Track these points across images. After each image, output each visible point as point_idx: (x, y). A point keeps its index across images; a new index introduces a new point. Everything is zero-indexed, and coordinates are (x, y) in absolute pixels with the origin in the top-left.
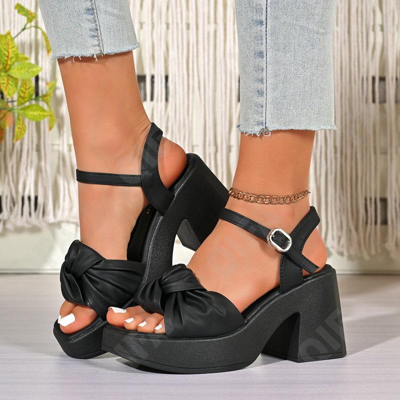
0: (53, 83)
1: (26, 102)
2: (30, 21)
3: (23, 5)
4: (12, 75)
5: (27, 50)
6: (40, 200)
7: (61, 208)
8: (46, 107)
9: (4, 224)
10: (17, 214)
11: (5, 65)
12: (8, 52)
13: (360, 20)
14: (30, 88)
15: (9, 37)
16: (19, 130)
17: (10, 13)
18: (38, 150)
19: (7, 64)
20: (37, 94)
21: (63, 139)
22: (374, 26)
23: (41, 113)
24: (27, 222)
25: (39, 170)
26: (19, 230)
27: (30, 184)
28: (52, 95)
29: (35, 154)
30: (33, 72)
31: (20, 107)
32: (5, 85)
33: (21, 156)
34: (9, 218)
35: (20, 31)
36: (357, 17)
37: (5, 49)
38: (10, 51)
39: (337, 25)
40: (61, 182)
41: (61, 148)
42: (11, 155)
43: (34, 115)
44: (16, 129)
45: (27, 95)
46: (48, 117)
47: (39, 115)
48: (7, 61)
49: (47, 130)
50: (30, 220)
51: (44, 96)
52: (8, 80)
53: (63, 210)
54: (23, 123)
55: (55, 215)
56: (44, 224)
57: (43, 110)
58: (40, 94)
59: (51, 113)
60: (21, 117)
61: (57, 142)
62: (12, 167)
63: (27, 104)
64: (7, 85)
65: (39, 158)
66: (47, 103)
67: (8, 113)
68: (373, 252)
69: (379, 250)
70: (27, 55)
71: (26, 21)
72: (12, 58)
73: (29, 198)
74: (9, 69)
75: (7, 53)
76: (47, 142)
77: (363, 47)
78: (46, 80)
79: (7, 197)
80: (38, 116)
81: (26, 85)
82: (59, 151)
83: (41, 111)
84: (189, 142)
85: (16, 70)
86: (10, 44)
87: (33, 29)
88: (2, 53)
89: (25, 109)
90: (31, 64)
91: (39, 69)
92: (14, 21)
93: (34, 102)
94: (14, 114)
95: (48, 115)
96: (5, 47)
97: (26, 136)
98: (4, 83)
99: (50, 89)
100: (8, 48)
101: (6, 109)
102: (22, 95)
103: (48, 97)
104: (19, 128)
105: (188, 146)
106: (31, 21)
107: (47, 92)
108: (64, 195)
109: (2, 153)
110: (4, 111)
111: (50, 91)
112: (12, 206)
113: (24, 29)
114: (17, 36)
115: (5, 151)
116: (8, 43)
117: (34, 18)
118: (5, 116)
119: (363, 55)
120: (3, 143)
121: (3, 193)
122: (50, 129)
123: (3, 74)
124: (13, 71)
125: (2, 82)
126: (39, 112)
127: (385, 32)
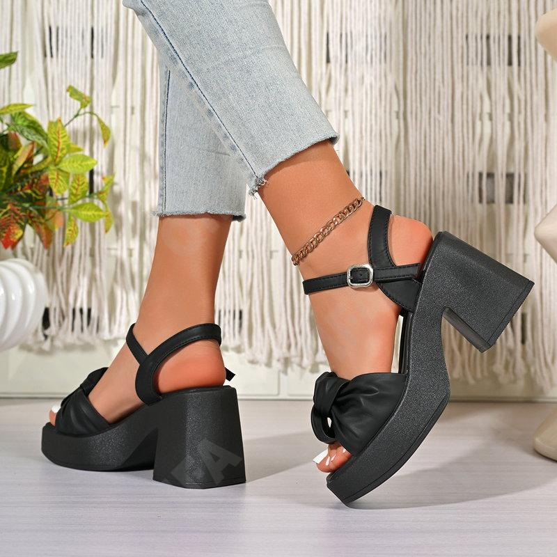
0: (111, 177)
1: (78, 200)
2: (83, 106)
3: (76, 87)
4: (62, 168)
5: (80, 139)
6: (94, 313)
7: (117, 322)
8: (101, 206)
9: (52, 341)
10: (67, 328)
11: (55, 157)
12: (59, 142)
13: (465, 107)
14: (83, 183)
15: (59, 125)
16: (71, 232)
17: (60, 96)
18: (92, 255)
19: (57, 157)
20: (91, 190)
21: (122, 243)
22: (481, 115)
23: (96, 213)
24: (78, 338)
25: (93, 279)
26: (68, 348)
27: (83, 293)
28: (108, 191)
29: (88, 259)
30: (88, 165)
31: (71, 206)
32: (54, 181)
33: (72, 262)
34: (57, 334)
35: (72, 117)
36: (462, 104)
37: (55, 139)
38: (61, 141)
39: (439, 112)
40: (119, 292)
41: (119, 253)
42: (61, 261)
43: (87, 215)
44: (67, 232)
45: (79, 192)
46: (104, 218)
47: (93, 215)
48: (57, 153)
49: (103, 231)
50: (81, 336)
51: (100, 193)
52: (58, 174)
53: (119, 326)
54: (75, 225)
55: (110, 331)
56: (98, 341)
57: (98, 209)
58: (95, 191)
59: (108, 213)
60: (72, 218)
61: (114, 246)
62: (62, 275)
63: (80, 202)
64: (57, 181)
65: (94, 265)
66: (103, 202)
67: (58, 213)
68: (479, 375)
69: (486, 374)
70: (80, 145)
71: (79, 107)
72: (63, 149)
73: (81, 311)
74: (60, 161)
75: (57, 144)
76: (102, 245)
77: (468, 138)
78: (102, 174)
79: (55, 309)
80: (93, 217)
81: (78, 180)
82: (116, 257)
83: (95, 211)
84: (267, 247)
85: (67, 164)
86: (60, 132)
87: (88, 115)
88: (52, 143)
89: (76, 208)
90: (85, 156)
91: (95, 162)
92: (66, 105)
93: (87, 200)
94: (64, 213)
95: (103, 215)
96: (54, 136)
97: (78, 239)
98: (53, 179)
99: (107, 185)
100: (59, 138)
101: (55, 208)
102: (74, 191)
103: (104, 194)
104: (70, 230)
105: (266, 251)
106: (85, 106)
107: (103, 188)
108: (122, 308)
109: (51, 258)
110: (53, 211)
111: (107, 187)
112: (61, 320)
113: (76, 116)
114: (69, 123)
115: (54, 257)
116: (58, 132)
117: (88, 102)
118: (53, 215)
119: (469, 148)
120: (51, 246)
121: (51, 305)
122: (106, 231)
123: (52, 167)
124: (64, 164)
125: (50, 177)
126: (93, 212)
127: (494, 122)
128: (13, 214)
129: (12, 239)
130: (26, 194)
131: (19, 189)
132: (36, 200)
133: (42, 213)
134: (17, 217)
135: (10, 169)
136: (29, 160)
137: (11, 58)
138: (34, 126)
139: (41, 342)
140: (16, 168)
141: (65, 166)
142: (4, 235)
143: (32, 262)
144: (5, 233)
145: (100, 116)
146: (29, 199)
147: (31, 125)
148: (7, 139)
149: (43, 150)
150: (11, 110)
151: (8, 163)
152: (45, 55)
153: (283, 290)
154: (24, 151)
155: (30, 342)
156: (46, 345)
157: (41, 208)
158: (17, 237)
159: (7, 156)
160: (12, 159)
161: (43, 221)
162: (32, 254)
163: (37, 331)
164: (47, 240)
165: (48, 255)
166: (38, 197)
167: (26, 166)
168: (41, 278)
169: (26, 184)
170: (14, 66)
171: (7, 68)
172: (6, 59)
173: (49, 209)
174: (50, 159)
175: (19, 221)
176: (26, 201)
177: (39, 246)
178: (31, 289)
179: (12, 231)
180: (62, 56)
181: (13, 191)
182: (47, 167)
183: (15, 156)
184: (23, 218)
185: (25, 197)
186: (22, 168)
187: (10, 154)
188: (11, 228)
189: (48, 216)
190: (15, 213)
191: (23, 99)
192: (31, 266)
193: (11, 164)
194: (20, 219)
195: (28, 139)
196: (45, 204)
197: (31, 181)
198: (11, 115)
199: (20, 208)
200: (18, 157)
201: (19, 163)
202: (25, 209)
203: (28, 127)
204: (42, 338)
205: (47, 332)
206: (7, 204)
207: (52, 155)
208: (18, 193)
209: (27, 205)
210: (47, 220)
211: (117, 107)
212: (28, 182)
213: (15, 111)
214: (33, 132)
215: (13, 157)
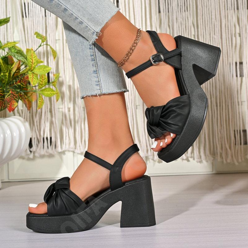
0: (58, 74)
1: (43, 87)
2: (43, 41)
3: (39, 32)
4: (35, 72)
5: (42, 56)
6: (53, 139)
7: (65, 143)
8: (54, 88)
9: (34, 153)
10: (41, 146)
11: (31, 67)
12: (32, 60)
13: (227, 31)
14: (45, 79)
15: (32, 51)
16: (40, 103)
18: (51, 112)
20: (49, 81)
21: (65, 105)
22: (235, 34)
23: (52, 93)
24: (46, 152)
25: (52, 123)
26: (42, 156)
28: (57, 81)
29: (49, 114)
30: (47, 70)
31: (39, 90)
32: (32, 79)
33: (41, 115)
34: (36, 150)
35: (38, 47)
36: (226, 29)
37: (30, 58)
38: (33, 59)
39: (214, 34)
40: (64, 129)
41: (63, 110)
42: (36, 115)
43: (48, 94)
44: (38, 102)
45: (43, 83)
46: (56, 94)
47: (51, 93)
48: (32, 65)
49: (55, 100)
50: (48, 151)
51: (53, 82)
52: (33, 75)
53: (66, 145)
54: (42, 99)
55: (61, 148)
56: (56, 153)
57: (53, 90)
58: (51, 81)
59: (57, 92)
60: (41, 96)
61: (61, 107)
62: (37, 122)
65: (52, 116)
66: (55, 87)
67: (34, 93)
68: (240, 160)
69: (243, 160)
70: (42, 60)
71: (41, 42)
72: (34, 63)
73: (47, 138)
74: (33, 70)
76: (55, 107)
77: (229, 46)
78: (53, 73)
79: (34, 138)
80: (50, 94)
81: (43, 77)
82: (62, 112)
83: (51, 92)
84: (134, 103)
85: (37, 70)
86: (33, 55)
87: (45, 46)
88: (29, 61)
89: (42, 91)
90: (45, 66)
91: (50, 68)
92: (34, 41)
93: (47, 86)
94: (37, 93)
95: (55, 93)
96: (30, 57)
97: (44, 106)
99: (56, 78)
100: (32, 58)
101: (32, 91)
102: (41, 83)
103: (55, 83)
104: (40, 102)
105: (134, 105)
107: (54, 80)
108: (66, 136)
109: (31, 114)
110: (32, 92)
111: (56, 79)
112: (38, 143)
113: (40, 46)
114: (36, 50)
115: (32, 114)
116: (32, 55)
117: (45, 39)
118: (32, 95)
119: (230, 50)
120: (31, 109)
121: (32, 136)
122: (57, 101)
123: (30, 72)
124: (35, 70)
125: (29, 77)
126: (50, 92)
127: (241, 37)
128: (12, 95)
129: (13, 107)
130: (18, 85)
131: (15, 83)
133: (26, 94)
135: (10, 74)
136: (19, 69)
137: (7, 20)
138: (20, 52)
139: (28, 155)
140: (12, 73)
141: (36, 71)
142: (9, 106)
143: (22, 117)
144: (9, 104)
145: (51, 45)
146: (20, 87)
147: (19, 52)
148: (7, 59)
149: (25, 63)
150: (9, 46)
151: (8, 71)
152: (23, 17)
153: (143, 124)
154: (16, 64)
155: (23, 155)
156: (31, 156)
157: (26, 91)
158: (15, 106)
159: (8, 67)
160: (10, 69)
161: (26, 97)
162: (22, 113)
163: (26, 150)
164: (29, 106)
165: (30, 113)
166: (24, 86)
167: (17, 71)
168: (27, 124)
169: (18, 80)
170: (8, 24)
171: (5, 25)
172: (5, 21)
173: (29, 92)
175: (16, 99)
176: (18, 89)
177: (25, 109)
178: (23, 130)
179: (13, 103)
180: (31, 17)
181: (12, 84)
182: (27, 72)
183: (12, 68)
184: (17, 97)
186: (15, 72)
187: (9, 66)
188: (12, 102)
189: (29, 95)
192: (22, 119)
193: (10, 71)
194: (16, 97)
195: (18, 59)
196: (27, 89)
197: (20, 79)
198: (9, 48)
199: (15, 92)
200: (13, 67)
201: (14, 70)
202: (17, 93)
204: (29, 153)
205: (31, 149)
206: (9, 91)
208: (14, 85)
210: (29, 97)
211: (59, 40)
212: (19, 80)
213: (10, 46)
214: (20, 55)
215: (11, 67)
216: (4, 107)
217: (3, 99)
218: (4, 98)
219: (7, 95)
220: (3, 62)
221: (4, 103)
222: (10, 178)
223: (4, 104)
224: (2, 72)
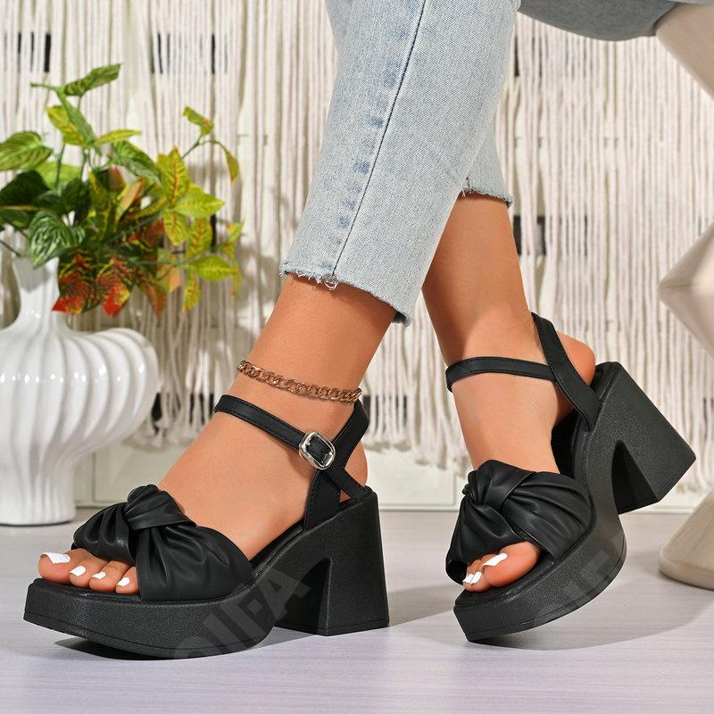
0: (238, 227)
2: (204, 132)
3: (194, 109)
4: (180, 212)
5: (198, 176)
9: (164, 434)
10: (184, 420)
11: (170, 198)
12: (175, 179)
14: (205, 232)
15: (175, 156)
16: (191, 293)
17: (173, 122)
18: (215, 325)
19: (173, 196)
20: (214, 242)
21: (253, 309)
23: (222, 270)
24: (198, 431)
25: (215, 356)
27: (203, 374)
28: (235, 244)
29: (210, 331)
30: (212, 207)
32: (171, 227)
33: (188, 335)
34: (171, 426)
35: (192, 145)
37: (171, 174)
38: (178, 176)
39: (661, 138)
41: (248, 323)
42: (174, 332)
43: (211, 272)
44: (186, 293)
45: (201, 243)
46: (232, 276)
47: (219, 272)
48: (173, 191)
51: (224, 245)
52: (175, 219)
54: (196, 284)
57: (224, 265)
58: (219, 242)
59: (236, 270)
60: (192, 275)
62: (176, 351)
63: (199, 256)
64: (174, 227)
66: (229, 255)
67: (174, 270)
70: (198, 186)
71: (198, 134)
72: (180, 186)
73: (201, 397)
74: (177, 203)
75: (172, 180)
76: (227, 313)
78: (227, 222)
79: (168, 395)
80: (217, 274)
81: (200, 227)
83: (221, 266)
85: (186, 205)
86: (177, 165)
87: (208, 146)
88: (167, 180)
90: (206, 195)
92: (180, 134)
93: (209, 254)
95: (231, 272)
96: (170, 170)
98: (170, 224)
99: (232, 234)
100: (175, 172)
101: (170, 263)
102: (194, 241)
103: (231, 247)
104: (189, 291)
106: (206, 133)
107: (228, 238)
109: (162, 329)
110: (167, 267)
111: (233, 238)
112: (176, 407)
113: (197, 144)
114: (187, 154)
115: (166, 327)
116: (174, 166)
117: (210, 128)
118: (167, 273)
120: (163, 313)
121: (163, 389)
123: (167, 210)
124: (181, 206)
125: (166, 221)
126: (218, 268)
128: (117, 271)
129: (116, 303)
130: (133, 245)
131: (124, 239)
132: (146, 253)
133: (153, 270)
134: (122, 275)
135: (113, 213)
137: (112, 73)
138: (141, 159)
139: (149, 437)
140: (120, 212)
141: (183, 208)
142: (107, 297)
144: (107, 294)
145: (223, 143)
146: (136, 251)
147: (139, 157)
148: (107, 177)
149: (152, 191)
150: (114, 139)
151: (110, 206)
152: (153, 70)
154: (130, 190)
156: (157, 441)
157: (151, 263)
158: (123, 300)
159: (108, 196)
160: (114, 201)
162: (139, 325)
163: (145, 422)
164: (159, 304)
165: (158, 325)
166: (147, 250)
167: (131, 210)
168: (151, 352)
169: (133, 233)
170: (114, 83)
171: (105, 86)
172: (106, 74)
173: (162, 264)
174: (163, 200)
175: (126, 280)
176: (132, 254)
179: (117, 292)
180: (174, 72)
181: (117, 241)
182: (157, 213)
183: (119, 198)
184: (130, 275)
185: (131, 248)
186: (127, 212)
187: (112, 195)
188: (115, 288)
189: (160, 274)
190: (119, 269)
191: (125, 125)
192: (139, 337)
193: (114, 208)
194: (127, 276)
195: (136, 175)
196: (156, 258)
197: (138, 229)
198: (112, 145)
199: (126, 263)
200: (122, 198)
201: (125, 205)
202: (130, 265)
203: (134, 160)
204: (152, 431)
205: (159, 424)
206: (109, 259)
207: (168, 195)
208: (123, 245)
209: (133, 259)
210: (159, 279)
211: (246, 135)
212: (136, 231)
213: (117, 140)
214: (141, 166)
215: (116, 198)
216: (93, 300)
217: (92, 279)
218: (95, 277)
219: (101, 268)
220: (97, 183)
221: (93, 290)
222: (98, 497)
223: (95, 294)
224: (93, 207)
